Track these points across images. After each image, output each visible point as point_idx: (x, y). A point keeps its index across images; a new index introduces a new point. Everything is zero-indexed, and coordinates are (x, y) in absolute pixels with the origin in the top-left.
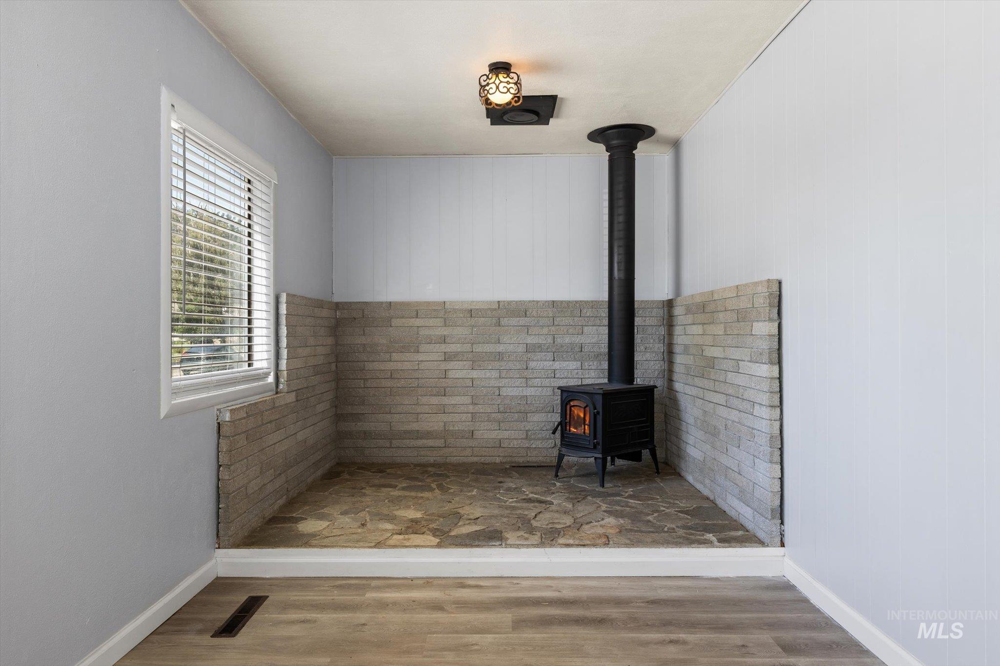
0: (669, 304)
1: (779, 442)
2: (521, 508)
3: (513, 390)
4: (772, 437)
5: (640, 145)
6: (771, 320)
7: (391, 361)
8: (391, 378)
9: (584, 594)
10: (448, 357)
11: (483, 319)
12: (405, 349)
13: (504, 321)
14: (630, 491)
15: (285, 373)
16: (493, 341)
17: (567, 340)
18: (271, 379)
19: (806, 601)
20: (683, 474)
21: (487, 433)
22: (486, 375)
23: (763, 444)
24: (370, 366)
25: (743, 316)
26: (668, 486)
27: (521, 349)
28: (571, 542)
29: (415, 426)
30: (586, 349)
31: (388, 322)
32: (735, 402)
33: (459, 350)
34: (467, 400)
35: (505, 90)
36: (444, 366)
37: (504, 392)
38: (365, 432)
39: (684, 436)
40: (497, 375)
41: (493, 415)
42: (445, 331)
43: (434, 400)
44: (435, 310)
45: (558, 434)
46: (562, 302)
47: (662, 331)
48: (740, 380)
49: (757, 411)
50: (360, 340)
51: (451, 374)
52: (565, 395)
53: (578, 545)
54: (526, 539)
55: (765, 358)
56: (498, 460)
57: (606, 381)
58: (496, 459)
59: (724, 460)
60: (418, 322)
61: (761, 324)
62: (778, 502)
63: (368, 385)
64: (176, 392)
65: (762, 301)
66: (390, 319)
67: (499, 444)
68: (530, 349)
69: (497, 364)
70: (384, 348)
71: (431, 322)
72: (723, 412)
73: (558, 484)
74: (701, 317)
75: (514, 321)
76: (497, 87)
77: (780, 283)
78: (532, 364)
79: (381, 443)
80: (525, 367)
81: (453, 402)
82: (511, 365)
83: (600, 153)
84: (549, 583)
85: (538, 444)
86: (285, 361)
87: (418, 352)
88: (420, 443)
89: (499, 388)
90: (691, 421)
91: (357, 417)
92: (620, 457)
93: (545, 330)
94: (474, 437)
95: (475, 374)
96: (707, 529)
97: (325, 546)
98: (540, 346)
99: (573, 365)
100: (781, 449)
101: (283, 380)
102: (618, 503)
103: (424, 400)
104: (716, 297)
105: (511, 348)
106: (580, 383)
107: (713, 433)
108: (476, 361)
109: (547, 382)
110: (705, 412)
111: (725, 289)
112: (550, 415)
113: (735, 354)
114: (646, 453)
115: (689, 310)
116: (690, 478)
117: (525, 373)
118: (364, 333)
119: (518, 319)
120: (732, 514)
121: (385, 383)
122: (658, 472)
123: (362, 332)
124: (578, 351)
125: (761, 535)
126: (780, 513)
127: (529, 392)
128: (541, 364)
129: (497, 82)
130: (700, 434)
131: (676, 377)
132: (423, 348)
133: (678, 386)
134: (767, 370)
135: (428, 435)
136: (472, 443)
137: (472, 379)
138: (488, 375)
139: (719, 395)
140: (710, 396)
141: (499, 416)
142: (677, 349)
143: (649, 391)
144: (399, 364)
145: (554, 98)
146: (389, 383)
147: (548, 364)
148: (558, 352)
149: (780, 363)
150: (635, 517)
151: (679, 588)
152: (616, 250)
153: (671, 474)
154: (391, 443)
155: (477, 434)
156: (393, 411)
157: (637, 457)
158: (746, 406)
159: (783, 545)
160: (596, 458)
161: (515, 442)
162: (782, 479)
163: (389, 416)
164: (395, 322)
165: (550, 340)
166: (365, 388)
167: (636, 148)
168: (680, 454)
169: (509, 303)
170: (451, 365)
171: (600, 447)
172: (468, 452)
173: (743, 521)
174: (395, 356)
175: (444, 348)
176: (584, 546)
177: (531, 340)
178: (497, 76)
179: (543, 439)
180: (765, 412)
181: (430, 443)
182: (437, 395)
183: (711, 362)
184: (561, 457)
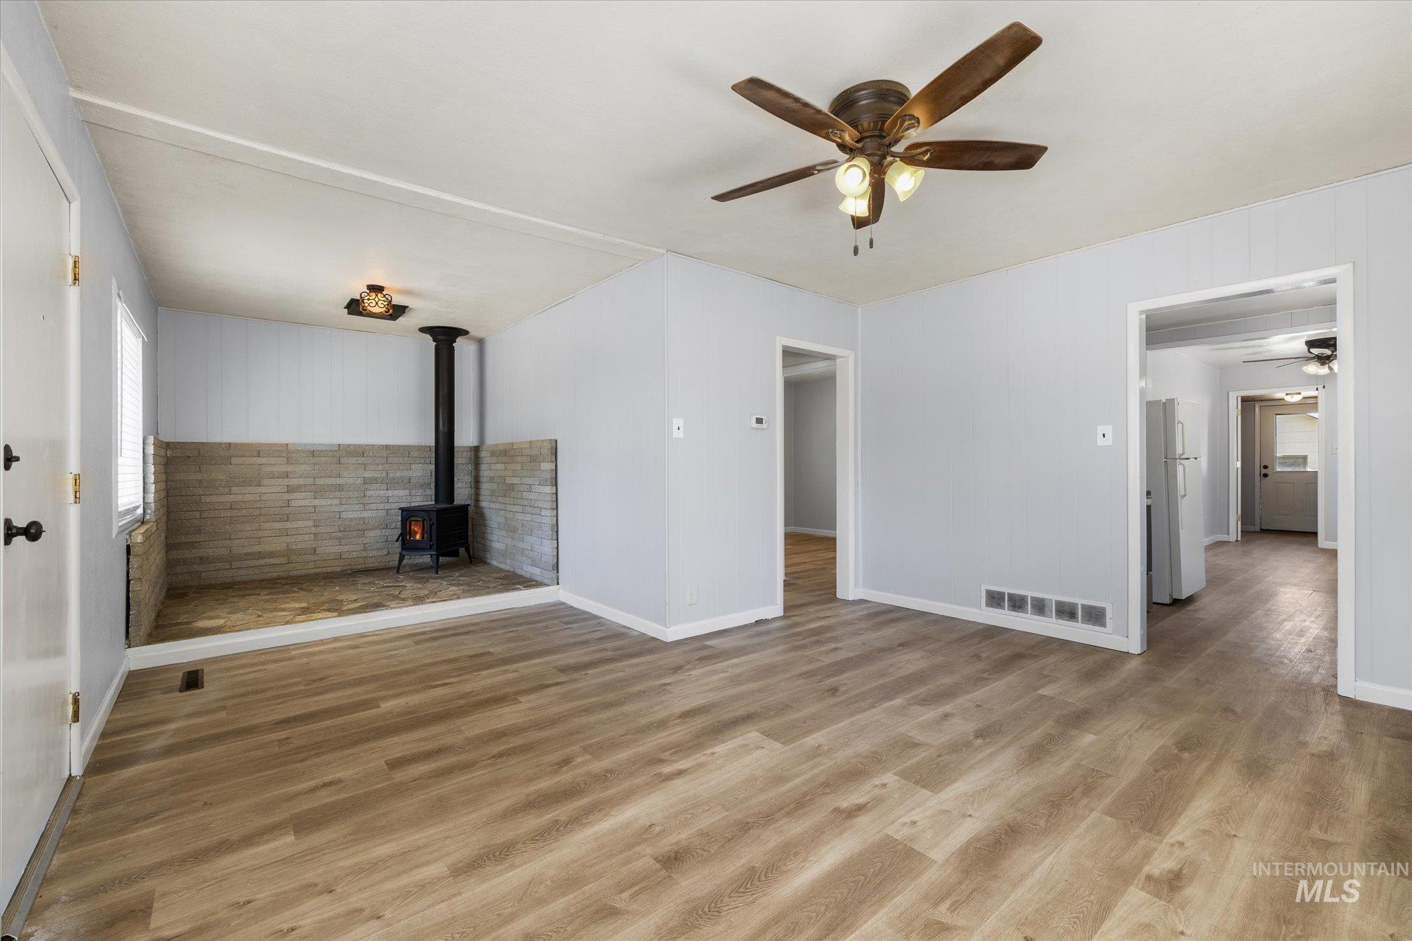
0: (476, 450)
1: (556, 528)
2: (385, 591)
3: (352, 513)
4: (552, 526)
5: (458, 340)
6: (552, 462)
7: (230, 494)
8: (231, 508)
9: (451, 625)
10: (290, 489)
11: (324, 458)
12: (246, 482)
13: (344, 460)
14: (457, 574)
15: (153, 505)
16: (334, 475)
17: (398, 474)
18: (141, 511)
19: (571, 607)
20: (489, 561)
21: (329, 548)
22: (328, 503)
23: (548, 530)
24: (207, 499)
25: (534, 459)
26: (480, 568)
27: (360, 481)
28: (434, 600)
29: (257, 548)
30: (413, 481)
31: (227, 461)
32: (529, 509)
33: (302, 483)
34: (311, 523)
35: (382, 306)
36: (286, 497)
37: (344, 515)
38: (201, 558)
39: (489, 537)
40: (338, 502)
41: (334, 534)
42: (288, 468)
43: (277, 525)
44: (277, 451)
45: (400, 542)
46: (393, 446)
47: (470, 467)
48: (532, 496)
49: (544, 512)
50: (196, 476)
51: (294, 503)
52: (405, 513)
53: (440, 601)
54: (404, 603)
55: (548, 483)
56: (338, 569)
57: (434, 503)
58: (337, 569)
59: (521, 545)
60: (260, 461)
61: (545, 464)
62: (556, 561)
63: (205, 516)
65: (546, 451)
66: (230, 458)
67: (340, 556)
68: (366, 481)
69: (337, 494)
70: (223, 483)
71: (273, 461)
72: (520, 516)
73: (402, 577)
74: (504, 459)
75: (353, 460)
76: (377, 303)
77: (556, 441)
78: (369, 493)
79: (220, 565)
80: (363, 495)
81: (296, 526)
82: (350, 494)
83: (429, 343)
84: (426, 625)
85: (375, 553)
86: (153, 495)
87: (260, 485)
88: (262, 562)
89: (340, 512)
90: (495, 525)
91: (191, 545)
92: (443, 555)
93: (380, 467)
94: (316, 553)
95: (317, 502)
96: (515, 584)
97: (240, 631)
98: (375, 479)
99: (402, 493)
100: (557, 532)
101: (150, 511)
102: (453, 580)
103: (267, 525)
104: (515, 447)
105: (351, 481)
106: (408, 506)
107: (512, 530)
108: (318, 492)
109: (381, 506)
110: (506, 518)
111: (522, 442)
112: (384, 531)
113: (530, 481)
114: (462, 550)
115: (493, 454)
116: (495, 563)
117: (363, 500)
118: (200, 470)
119: (356, 458)
120: (528, 575)
121: (223, 513)
122: (471, 562)
123: (198, 469)
124: (407, 483)
125: (546, 581)
126: (556, 567)
127: (366, 514)
128: (376, 492)
129: (377, 300)
130: (502, 533)
131: (482, 498)
132: (265, 482)
133: (484, 504)
134: (549, 489)
135: (271, 555)
136: (314, 558)
137: (315, 507)
138: (330, 502)
139: (518, 507)
140: (509, 508)
141: (340, 534)
142: (483, 479)
143: (465, 508)
144: (240, 497)
145: (405, 307)
146: (228, 514)
147: (382, 492)
148: (390, 483)
149: (556, 485)
150: (469, 584)
151: (505, 614)
152: (441, 411)
153: (480, 563)
154: (231, 564)
155: (319, 550)
156: (233, 536)
157: (456, 554)
158: (537, 511)
159: (558, 584)
160: (431, 555)
161: (354, 553)
162: (557, 548)
163: (228, 542)
164: (234, 460)
165: (384, 474)
166: (201, 518)
167: (455, 342)
168: (486, 549)
169: (349, 446)
170: (294, 495)
171: (435, 547)
172: (311, 565)
173: (534, 577)
174: (234, 489)
175: (286, 481)
176: (445, 601)
177: (367, 474)
178: (377, 295)
179: (378, 549)
180: (548, 513)
181: (273, 561)
182: (282, 520)
183: (512, 487)
184: (402, 558)
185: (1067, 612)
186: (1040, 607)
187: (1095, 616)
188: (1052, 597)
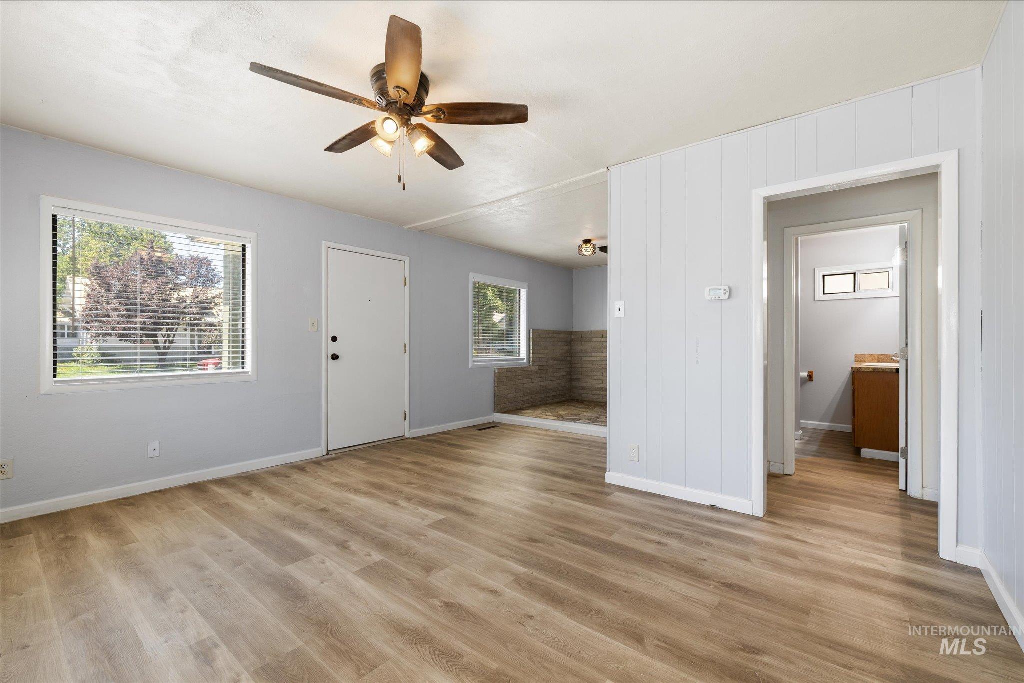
7: (593, 356)
8: (592, 364)
12: (598, 352)
15: (532, 359)
18: (525, 361)
24: (585, 358)
31: (591, 340)
38: (582, 387)
50: (581, 347)
63: (583, 366)
64: (474, 361)
66: (592, 338)
70: (590, 350)
79: (589, 392)
86: (532, 354)
91: (579, 380)
101: (531, 361)
121: (590, 366)
123: (581, 344)
144: (596, 358)
154: (593, 392)
156: (593, 378)
163: (592, 380)
164: (594, 340)
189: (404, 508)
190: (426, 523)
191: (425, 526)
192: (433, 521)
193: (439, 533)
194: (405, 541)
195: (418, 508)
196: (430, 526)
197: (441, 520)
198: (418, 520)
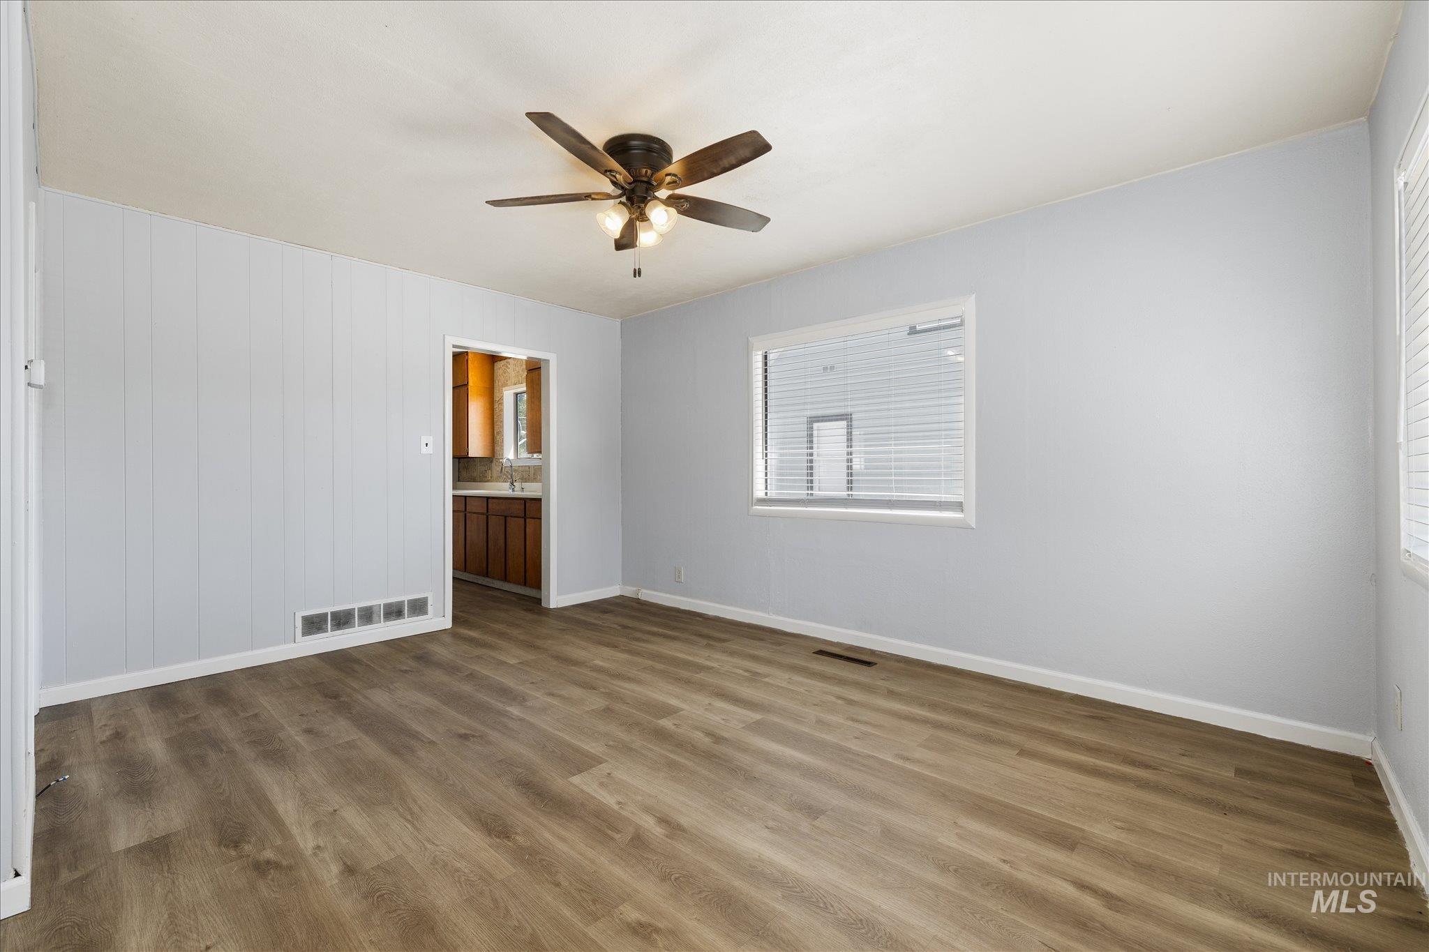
185: (394, 612)
186: (367, 616)
187: (419, 607)
188: (379, 601)
189: (648, 810)
190: (605, 768)
191: (607, 761)
192: (594, 770)
193: (587, 748)
194: (636, 741)
195: (616, 807)
196: (599, 761)
197: (580, 771)
198: (619, 774)
